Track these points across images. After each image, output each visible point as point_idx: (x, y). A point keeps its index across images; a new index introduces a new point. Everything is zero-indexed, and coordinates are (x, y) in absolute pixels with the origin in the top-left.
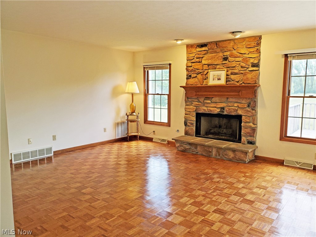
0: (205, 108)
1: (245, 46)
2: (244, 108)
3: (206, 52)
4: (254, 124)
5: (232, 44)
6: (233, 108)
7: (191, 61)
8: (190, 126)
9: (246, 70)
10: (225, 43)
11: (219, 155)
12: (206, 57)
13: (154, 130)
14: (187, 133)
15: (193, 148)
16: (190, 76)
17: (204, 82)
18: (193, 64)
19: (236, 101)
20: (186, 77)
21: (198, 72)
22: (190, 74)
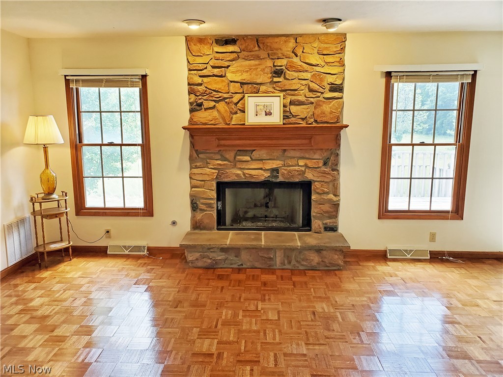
0: (239, 172)
1: (316, 51)
2: (318, 167)
3: (235, 55)
4: (335, 195)
5: (292, 44)
6: (296, 168)
7: (199, 72)
8: (206, 210)
9: (319, 97)
10: (277, 40)
11: (290, 263)
12: (235, 66)
13: (108, 228)
14: (197, 226)
15: (232, 257)
16: (200, 105)
17: (232, 118)
18: (205, 80)
19: (302, 155)
20: (188, 107)
21: (220, 97)
22: (200, 101)
